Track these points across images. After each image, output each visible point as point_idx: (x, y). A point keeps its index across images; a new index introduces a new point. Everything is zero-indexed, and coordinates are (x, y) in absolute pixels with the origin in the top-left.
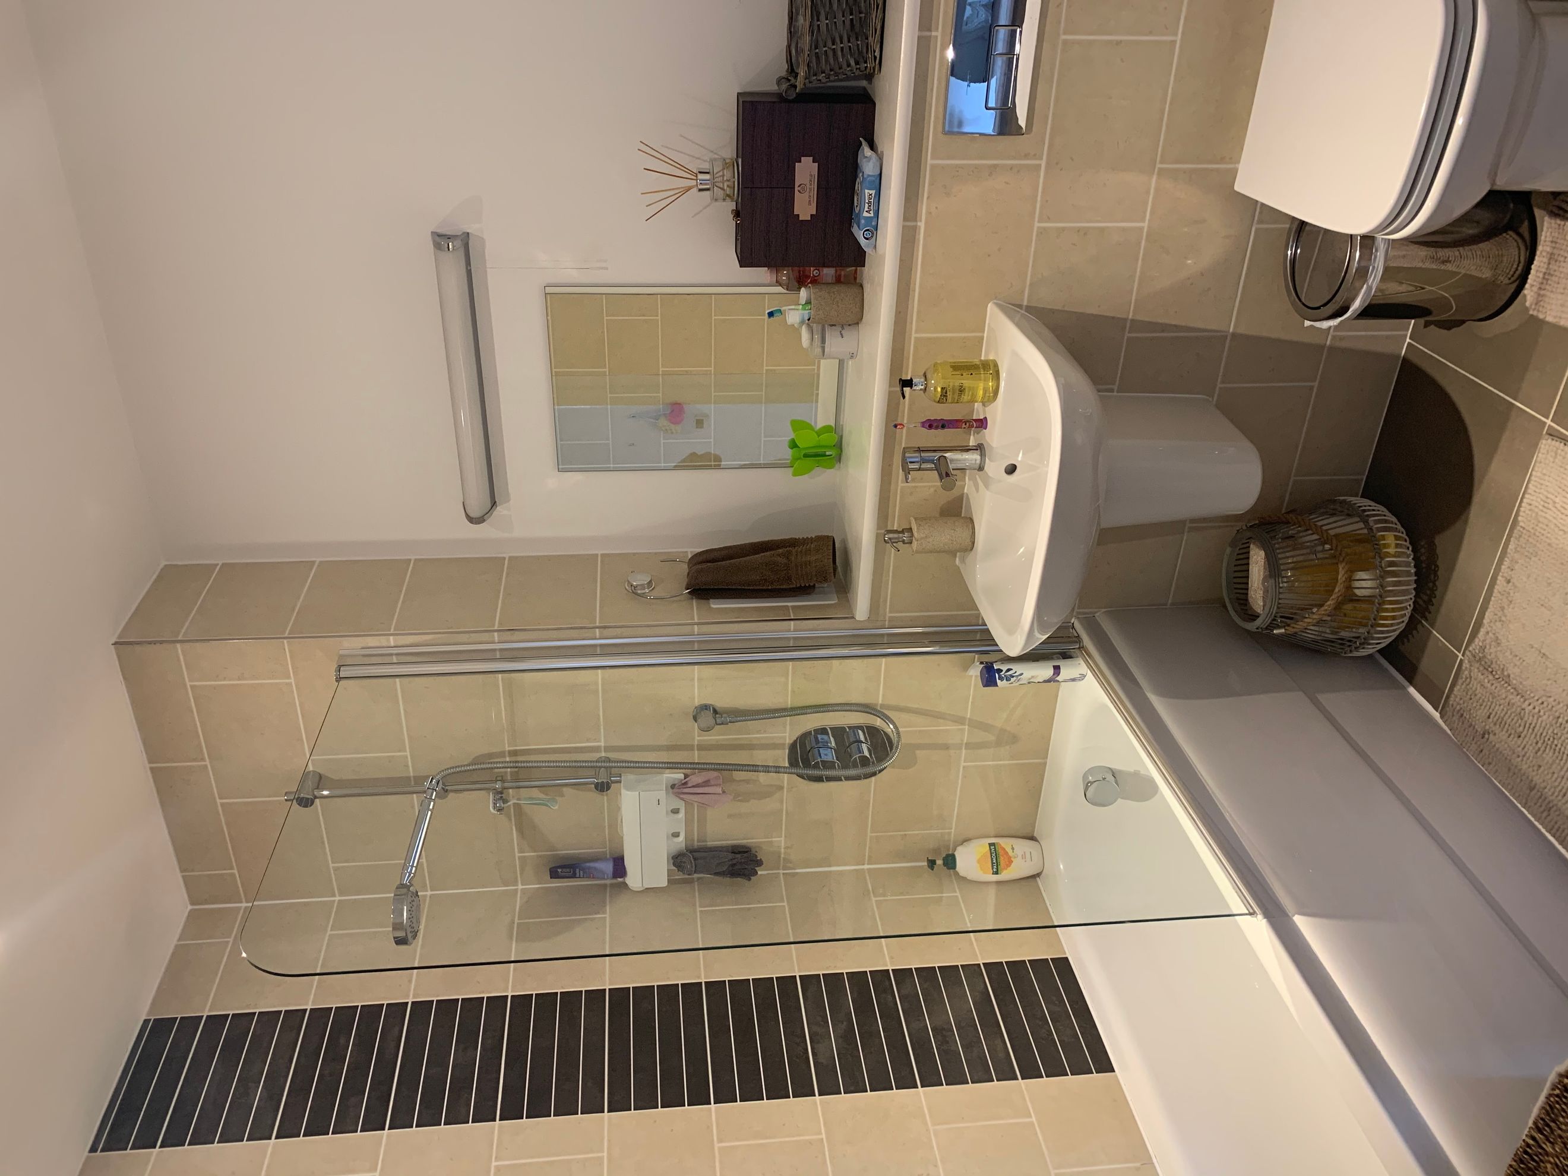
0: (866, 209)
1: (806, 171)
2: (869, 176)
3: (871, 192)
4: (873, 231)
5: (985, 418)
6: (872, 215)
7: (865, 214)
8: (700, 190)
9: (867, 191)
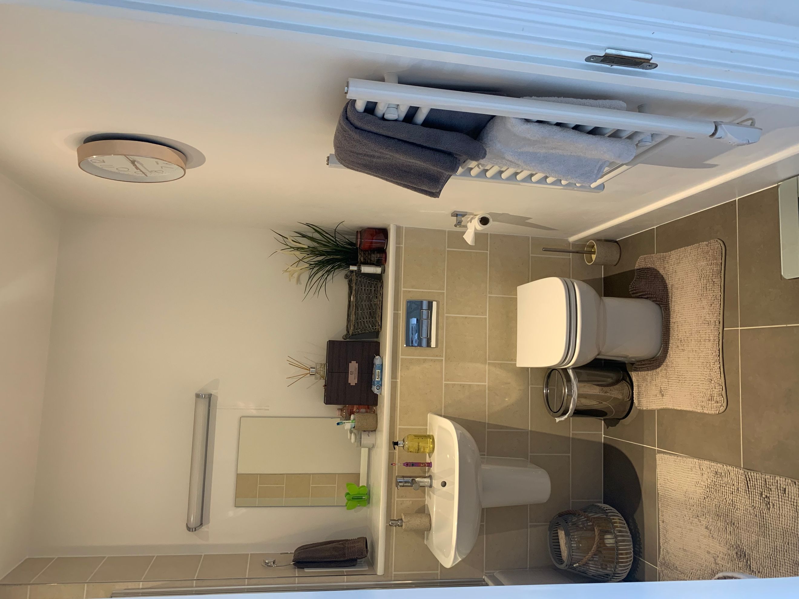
0: (377, 377)
1: (353, 366)
2: (378, 364)
3: (379, 371)
4: (380, 386)
5: (431, 462)
6: (379, 380)
7: (377, 380)
8: (311, 375)
9: (377, 370)
